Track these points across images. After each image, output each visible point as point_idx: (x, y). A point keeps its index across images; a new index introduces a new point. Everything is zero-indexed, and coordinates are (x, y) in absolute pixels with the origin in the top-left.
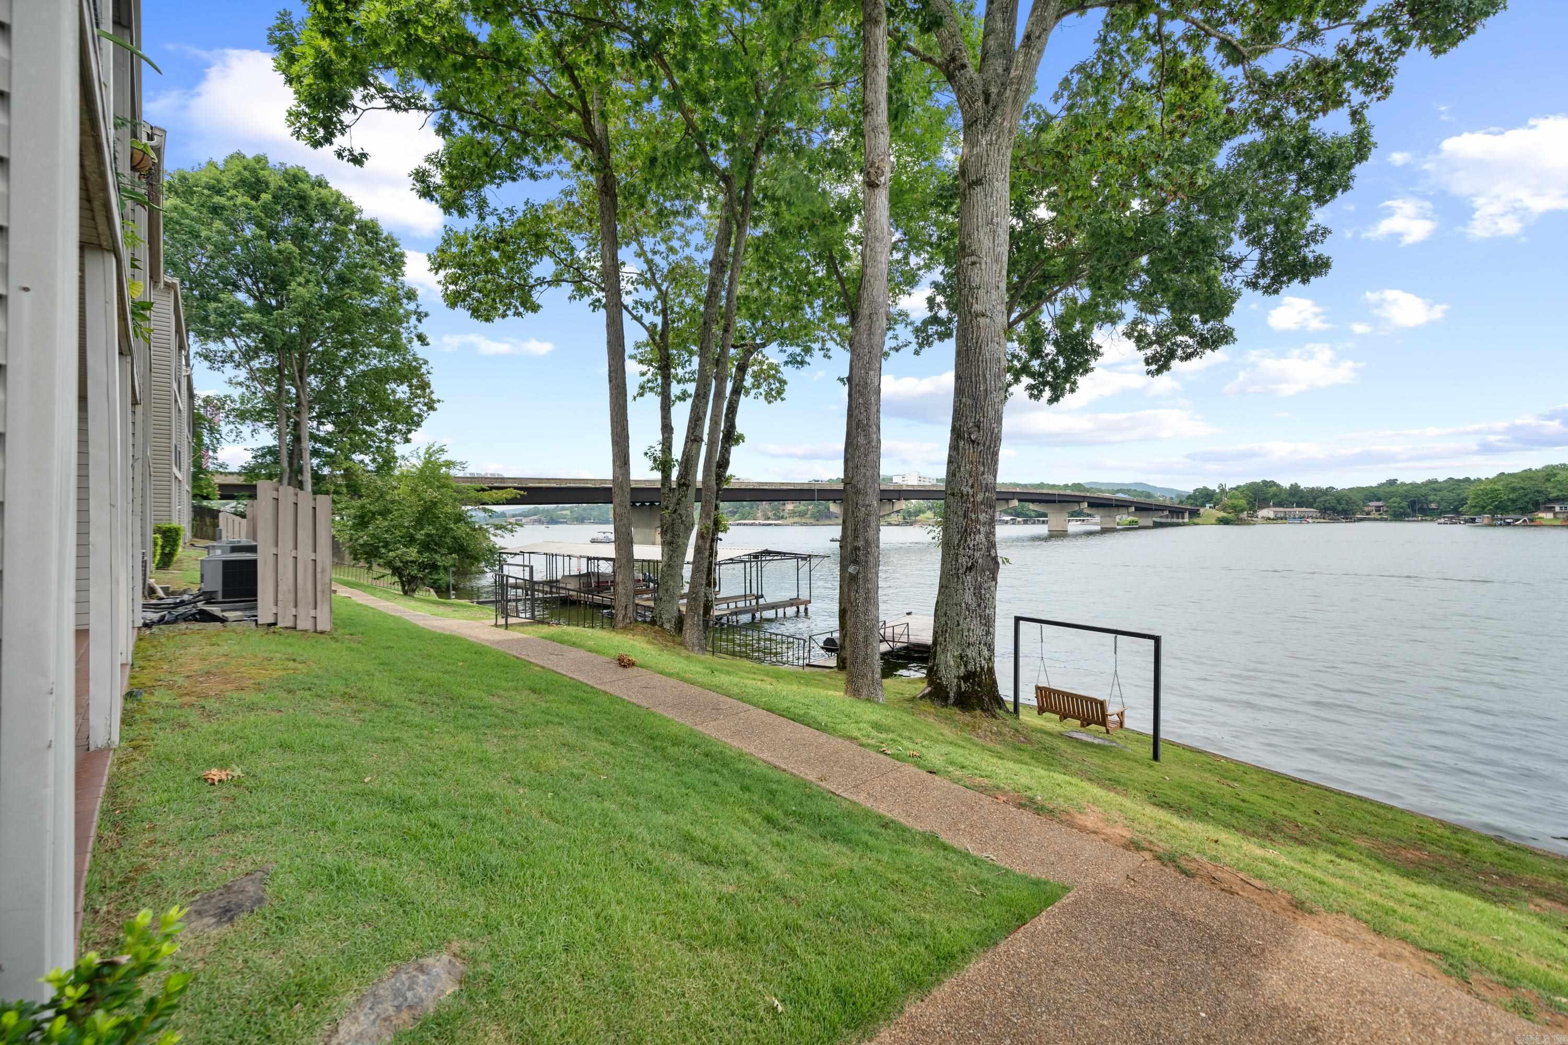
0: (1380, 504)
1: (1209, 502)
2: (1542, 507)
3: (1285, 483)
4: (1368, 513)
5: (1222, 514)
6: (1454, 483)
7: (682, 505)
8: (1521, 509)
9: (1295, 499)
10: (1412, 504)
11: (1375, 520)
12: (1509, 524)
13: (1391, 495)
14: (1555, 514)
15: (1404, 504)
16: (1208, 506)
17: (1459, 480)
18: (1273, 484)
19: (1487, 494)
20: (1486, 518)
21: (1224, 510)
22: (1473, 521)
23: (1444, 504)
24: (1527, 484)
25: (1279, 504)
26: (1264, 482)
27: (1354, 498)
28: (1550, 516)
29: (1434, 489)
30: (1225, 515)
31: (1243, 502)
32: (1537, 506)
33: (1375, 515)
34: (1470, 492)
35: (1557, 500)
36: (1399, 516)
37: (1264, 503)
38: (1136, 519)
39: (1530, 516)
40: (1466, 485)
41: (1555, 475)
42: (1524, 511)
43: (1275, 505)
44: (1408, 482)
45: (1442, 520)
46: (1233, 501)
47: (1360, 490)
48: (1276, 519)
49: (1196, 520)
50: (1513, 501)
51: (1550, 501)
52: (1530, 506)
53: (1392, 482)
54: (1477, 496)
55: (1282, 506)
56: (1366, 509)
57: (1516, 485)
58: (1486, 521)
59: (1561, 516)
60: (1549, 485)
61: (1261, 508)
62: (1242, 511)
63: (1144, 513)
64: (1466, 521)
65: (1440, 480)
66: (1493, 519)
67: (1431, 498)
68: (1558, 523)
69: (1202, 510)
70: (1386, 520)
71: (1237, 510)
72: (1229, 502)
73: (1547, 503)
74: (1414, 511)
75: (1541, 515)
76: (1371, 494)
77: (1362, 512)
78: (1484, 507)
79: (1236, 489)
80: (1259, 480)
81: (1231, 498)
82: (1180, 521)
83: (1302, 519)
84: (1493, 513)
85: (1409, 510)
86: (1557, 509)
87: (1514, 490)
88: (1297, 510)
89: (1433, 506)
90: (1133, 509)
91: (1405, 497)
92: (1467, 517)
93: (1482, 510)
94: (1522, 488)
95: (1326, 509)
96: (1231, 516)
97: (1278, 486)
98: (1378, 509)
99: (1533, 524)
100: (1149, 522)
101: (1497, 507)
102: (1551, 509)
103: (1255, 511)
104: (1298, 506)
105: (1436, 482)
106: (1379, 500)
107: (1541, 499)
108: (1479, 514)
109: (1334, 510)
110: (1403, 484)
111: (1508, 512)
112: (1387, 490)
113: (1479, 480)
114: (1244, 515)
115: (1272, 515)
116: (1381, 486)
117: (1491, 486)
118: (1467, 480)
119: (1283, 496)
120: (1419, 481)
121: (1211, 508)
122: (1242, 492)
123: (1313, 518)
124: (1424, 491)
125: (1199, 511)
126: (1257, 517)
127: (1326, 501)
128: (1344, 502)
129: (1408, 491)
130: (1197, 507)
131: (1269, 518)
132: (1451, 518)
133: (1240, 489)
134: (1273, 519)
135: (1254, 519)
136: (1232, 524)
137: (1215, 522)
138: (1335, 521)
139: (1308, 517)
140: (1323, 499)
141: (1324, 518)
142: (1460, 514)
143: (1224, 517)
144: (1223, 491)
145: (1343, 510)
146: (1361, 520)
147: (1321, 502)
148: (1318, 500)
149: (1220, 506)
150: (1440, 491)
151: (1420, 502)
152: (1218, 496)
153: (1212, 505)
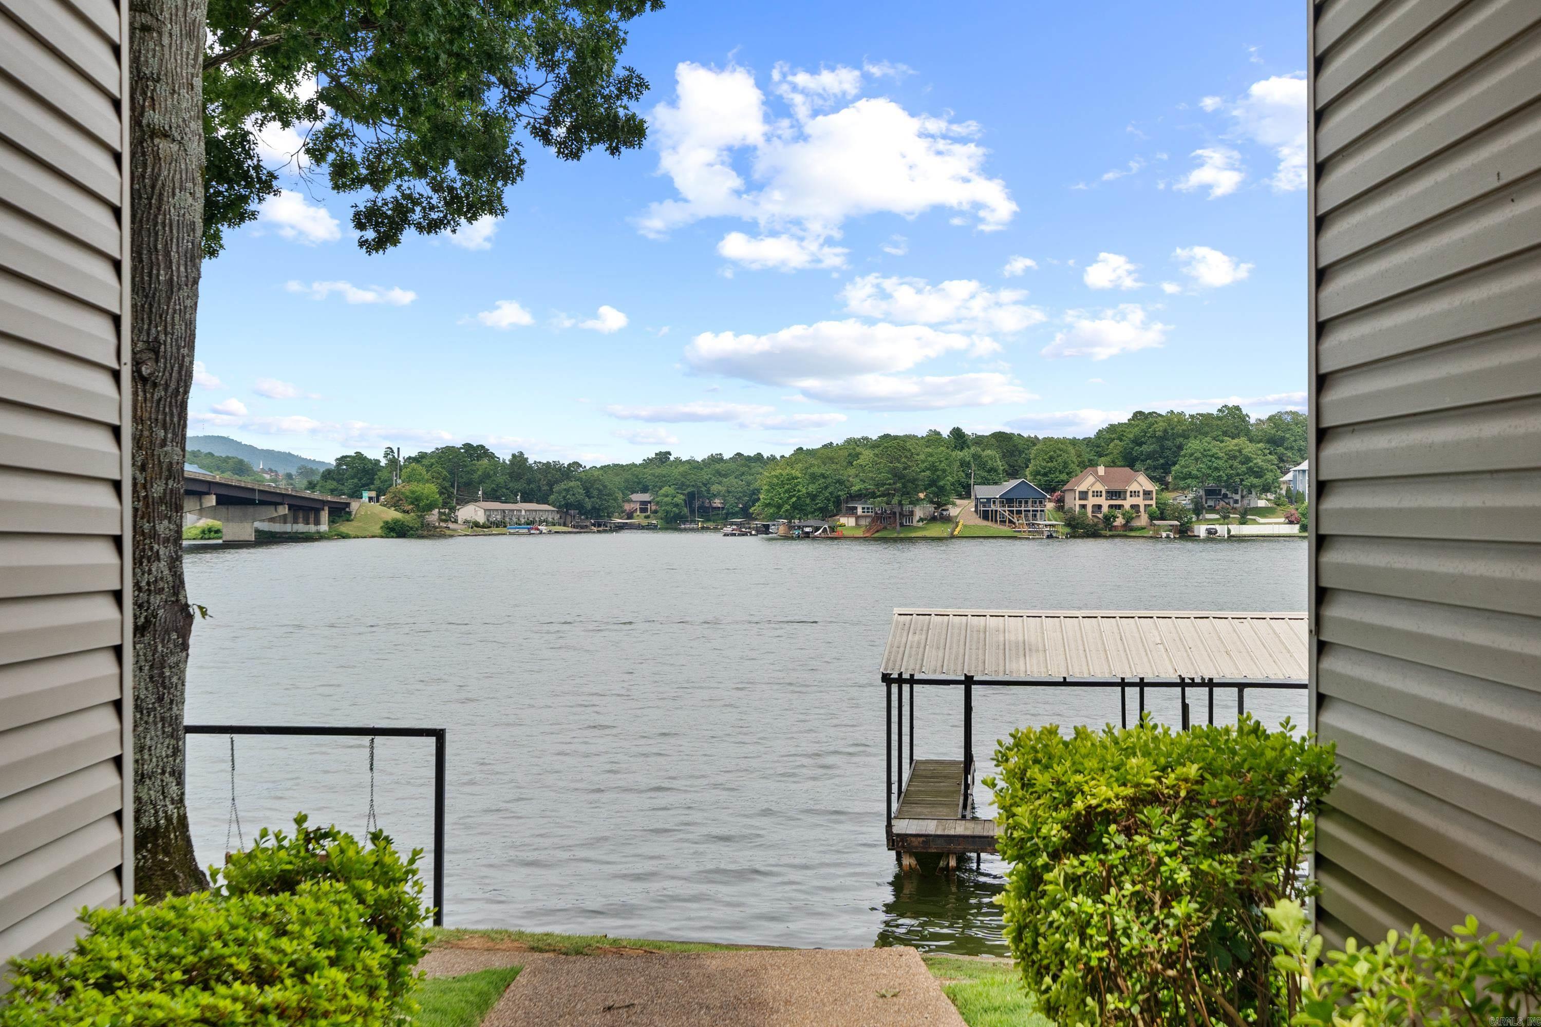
0: (646, 497)
1: (367, 486)
2: (844, 506)
4: (630, 515)
5: (392, 514)
8: (821, 510)
9: (519, 485)
10: (690, 499)
11: (640, 527)
12: (807, 536)
13: (663, 481)
14: (858, 518)
15: (679, 499)
16: (366, 495)
17: (749, 458)
18: (481, 451)
19: (785, 484)
20: (779, 527)
21: (396, 505)
22: (766, 530)
23: (731, 500)
24: (828, 468)
25: (492, 496)
26: (468, 446)
27: (610, 486)
28: (852, 522)
29: (719, 473)
30: (398, 515)
31: (430, 489)
32: (838, 506)
33: (639, 519)
34: (763, 480)
35: (859, 496)
36: (671, 521)
37: (466, 496)
38: (216, 524)
39: (831, 522)
40: (756, 467)
41: (857, 456)
42: (824, 513)
43: (487, 497)
44: (684, 458)
45: (728, 529)
46: (414, 487)
47: (617, 469)
48: (487, 526)
49: (344, 528)
50: (813, 497)
51: (852, 497)
52: (831, 507)
53: (663, 458)
54: (772, 486)
55: (497, 499)
56: (627, 507)
57: (815, 470)
58: (781, 530)
59: (863, 522)
60: (852, 471)
61: (463, 502)
62: (430, 507)
63: (234, 511)
64: (759, 532)
66: (791, 527)
67: (715, 488)
68: (859, 533)
69: (354, 505)
70: (656, 528)
71: (421, 505)
72: (405, 488)
73: (849, 501)
74: (692, 511)
75: (842, 520)
76: (632, 479)
77: (622, 513)
78: (779, 507)
79: (416, 459)
81: (409, 480)
82: (312, 528)
83: (531, 524)
84: (790, 518)
85: (686, 511)
86: (860, 511)
87: (814, 478)
88: (524, 508)
89: (717, 503)
90: (211, 500)
91: (681, 486)
92: (759, 523)
93: (778, 511)
94: (823, 476)
95: (568, 506)
96: (409, 519)
97: (492, 456)
98: (644, 507)
99: (834, 536)
100: (246, 531)
101: (795, 507)
102: (852, 511)
103: (453, 509)
104: (524, 500)
106: (645, 490)
107: (843, 495)
108: (773, 517)
109: (580, 508)
110: (678, 461)
111: (806, 515)
112: (658, 471)
113: (773, 458)
114: (433, 516)
115: (481, 518)
116: (648, 463)
118: (759, 457)
119: (501, 479)
120: (699, 458)
121: (370, 499)
122: (429, 468)
123: (546, 521)
124: (705, 475)
125: (348, 505)
126: (456, 522)
127: (567, 490)
128: (595, 493)
129: (684, 475)
130: (344, 498)
131: (477, 525)
132: (740, 525)
133: (425, 462)
134: (483, 527)
135: (451, 525)
136: (412, 536)
137: (379, 532)
138: (581, 529)
139: (541, 523)
140: (563, 486)
141: (565, 525)
142: (749, 517)
143: (396, 521)
144: (393, 462)
145: (594, 508)
146: (620, 528)
147: (559, 493)
148: (556, 488)
149: (388, 495)
150: (725, 476)
151: (701, 496)
152: (384, 475)
153: (373, 494)
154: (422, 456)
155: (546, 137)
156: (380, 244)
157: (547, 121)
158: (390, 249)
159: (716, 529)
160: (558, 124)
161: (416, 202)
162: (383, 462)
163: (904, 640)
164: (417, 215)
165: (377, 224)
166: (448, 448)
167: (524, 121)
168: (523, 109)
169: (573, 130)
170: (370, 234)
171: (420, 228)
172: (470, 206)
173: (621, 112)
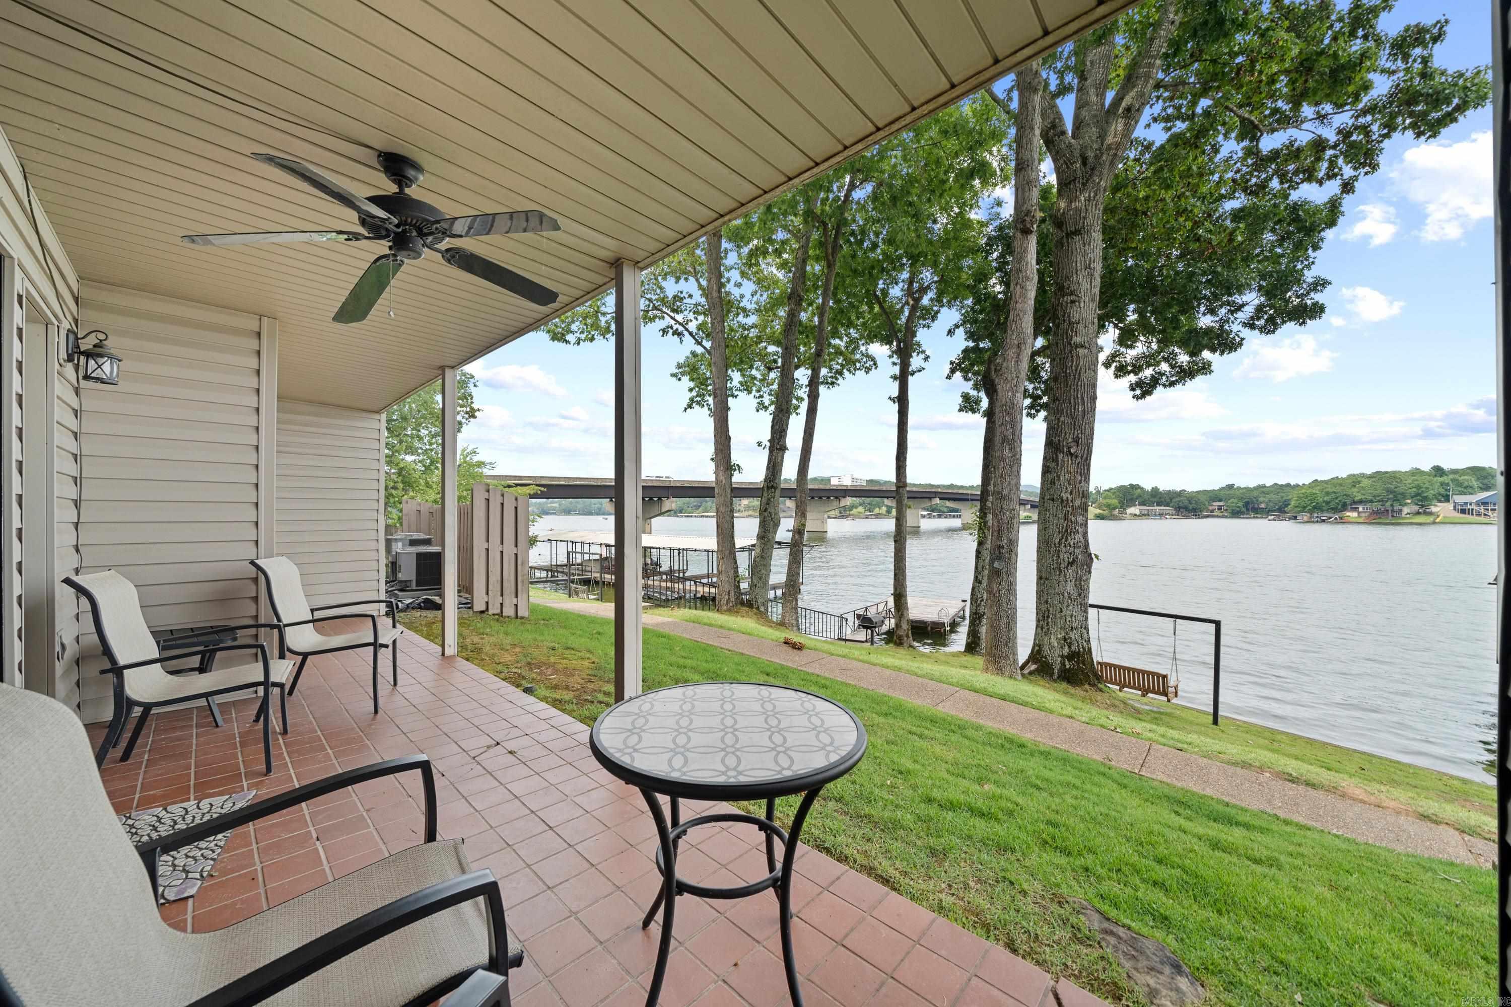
0: (1221, 503)
2: (1349, 507)
3: (1148, 487)
4: (1212, 511)
5: (1099, 511)
6: (1277, 488)
7: (772, 504)
8: (1332, 509)
9: (1155, 499)
10: (1247, 504)
11: (1218, 517)
12: (1324, 521)
13: (1231, 497)
14: (1359, 513)
15: (1240, 504)
17: (1282, 486)
18: (1137, 487)
19: (1307, 497)
20: (1306, 516)
21: (1100, 508)
22: (1295, 518)
23: (1272, 505)
24: (1338, 489)
25: (1143, 504)
26: (1131, 485)
27: (1201, 499)
28: (1355, 514)
29: (1263, 492)
30: (1101, 512)
31: (1115, 502)
32: (1345, 507)
33: (1217, 513)
34: (1292, 495)
35: (1361, 502)
36: (1236, 514)
37: (1131, 504)
39: (1341, 515)
40: (1288, 489)
41: (1359, 482)
42: (1335, 510)
43: (1140, 504)
44: (1243, 486)
45: (1270, 518)
46: (1108, 501)
47: (1205, 492)
48: (1141, 516)
50: (1327, 503)
51: (1355, 502)
52: (1340, 507)
53: (1230, 487)
54: (1300, 498)
55: (1145, 505)
56: (1211, 508)
57: (1329, 490)
58: (1305, 518)
59: (1363, 515)
60: (1355, 490)
61: (1129, 506)
62: (1114, 509)
64: (1290, 519)
65: (1268, 485)
66: (1311, 517)
67: (1261, 499)
68: (1361, 520)
70: (1226, 517)
71: (1111, 508)
72: (1104, 501)
73: (1353, 505)
74: (1248, 510)
75: (1348, 514)
76: (1214, 496)
77: (1208, 510)
78: (1305, 507)
79: (1108, 491)
80: (1127, 483)
81: (1105, 498)
83: (1161, 515)
84: (1311, 512)
85: (1244, 509)
86: (1361, 509)
87: (1328, 493)
88: (1158, 509)
89: (1263, 506)
90: (1029, 506)
91: (1241, 499)
92: (1290, 515)
93: (1303, 509)
94: (1335, 493)
95: (1180, 508)
96: (1106, 513)
97: (1142, 489)
98: (1220, 508)
99: (1342, 521)
101: (1315, 507)
102: (1356, 509)
103: (1125, 509)
104: (1158, 505)
105: (1264, 486)
106: (1220, 501)
107: (1348, 502)
108: (1299, 512)
109: (1186, 508)
110: (1239, 488)
111: (1322, 511)
112: (1228, 492)
113: (1298, 486)
114: (1116, 512)
115: (1138, 512)
116: (1222, 489)
117: (1310, 490)
118: (1288, 485)
119: (1146, 497)
120: (1251, 486)
122: (1114, 493)
123: (1169, 514)
124: (1255, 494)
126: (1126, 514)
127: (1179, 501)
128: (1194, 502)
129: (1243, 494)
131: (1135, 515)
132: (1278, 516)
133: (1112, 491)
134: (1139, 516)
135: (1124, 515)
136: (1107, 519)
138: (1187, 517)
139: (1166, 514)
140: (1177, 499)
141: (1178, 515)
142: (1285, 512)
143: (1099, 514)
144: (1099, 492)
145: (1193, 509)
146: (1207, 516)
147: (1175, 502)
148: (1174, 500)
149: (1097, 504)
150: (1268, 494)
151: (1252, 502)
152: (1094, 496)
154: (1111, 489)
159: (1262, 518)
166: (1123, 486)
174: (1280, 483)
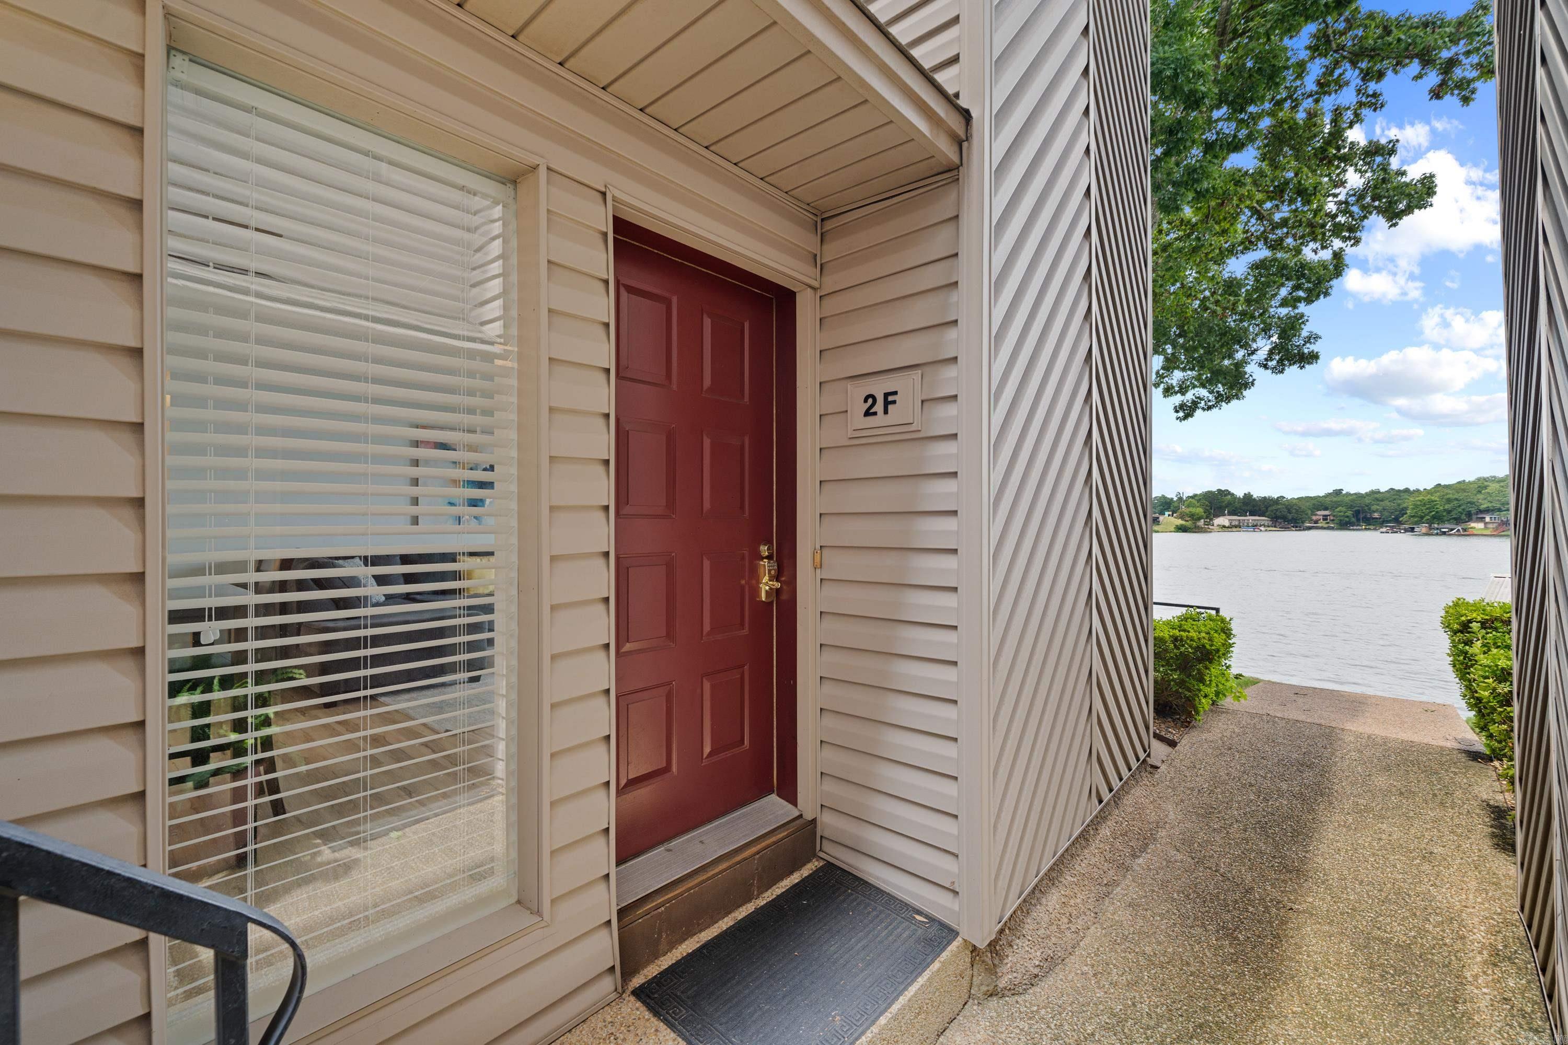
0: (1327, 513)
1: (1167, 509)
2: (1474, 517)
3: (1239, 493)
4: (1316, 522)
5: (1180, 522)
6: (1395, 494)
8: (1455, 519)
9: (1249, 508)
10: (1357, 513)
11: (1323, 528)
12: (1444, 533)
13: (1338, 504)
14: (1486, 523)
15: (1349, 513)
16: (1167, 513)
17: (1399, 491)
18: (1227, 493)
19: (1425, 505)
20: (1423, 528)
21: (1182, 518)
22: (1412, 530)
23: (1386, 514)
24: (1461, 496)
26: (1219, 491)
27: (1303, 507)
28: (1480, 525)
29: (1377, 499)
30: (1183, 523)
31: (1200, 511)
32: (1469, 517)
33: (1322, 524)
34: (1409, 502)
35: (1487, 511)
36: (1344, 525)
37: (1219, 512)
39: (1464, 526)
40: (1406, 496)
41: (1486, 487)
42: (1458, 521)
43: (1230, 514)
44: (1352, 492)
45: (1384, 530)
46: (1191, 509)
47: (1308, 499)
48: (1232, 527)
49: (1156, 528)
50: (1449, 512)
51: (1481, 512)
52: (1463, 517)
53: (1338, 492)
54: (1416, 506)
55: (1236, 514)
56: (1314, 518)
57: (1451, 496)
58: (1424, 530)
59: (1490, 526)
60: (1480, 496)
61: (1217, 516)
62: (1199, 519)
64: (1406, 531)
65: (1382, 490)
66: (1431, 529)
67: (1374, 507)
68: (1488, 532)
69: (1161, 518)
70: (1332, 529)
71: (1194, 518)
72: (1187, 510)
73: (1478, 514)
74: (1358, 520)
75: (1473, 525)
76: (1318, 504)
77: (1311, 521)
78: (1422, 517)
79: (1192, 497)
80: (1214, 489)
81: (1188, 506)
83: (1255, 526)
84: (1430, 523)
85: (1354, 520)
86: (1488, 519)
87: (1449, 501)
88: (1251, 519)
89: (1376, 515)
91: (1350, 507)
92: (1407, 526)
93: (1420, 520)
94: (1456, 499)
95: (1277, 518)
96: (1189, 524)
97: (1233, 494)
98: (1325, 518)
99: (1466, 533)
101: (1434, 517)
102: (1482, 519)
103: (1211, 520)
104: (1251, 515)
105: (1378, 492)
106: (1326, 509)
107: (1473, 510)
108: (1417, 523)
109: (1285, 519)
110: (1348, 494)
111: (1443, 522)
112: (1335, 499)
113: (1418, 491)
114: (1201, 523)
115: (1227, 524)
116: (1327, 495)
117: (1429, 496)
118: (1407, 490)
119: (1237, 505)
120: (1363, 492)
121: (1169, 515)
122: (1199, 501)
123: (1265, 526)
124: (1367, 501)
125: (1158, 518)
126: (1213, 525)
127: (1277, 510)
128: (1294, 511)
129: (1353, 501)
130: (1157, 515)
131: (1224, 527)
132: (1392, 527)
133: (1196, 498)
134: (1228, 527)
135: (1210, 527)
136: (1190, 532)
137: (1173, 530)
138: (1286, 529)
139: (1261, 526)
140: (1274, 508)
141: (1275, 527)
142: (1400, 523)
143: (1182, 525)
144: (1180, 499)
145: (1293, 518)
146: (1309, 528)
147: (1272, 511)
148: (1270, 509)
149: (1178, 514)
150: (1382, 501)
151: (1364, 512)
152: (1176, 504)
153: (1170, 513)
154: (1195, 495)
155: (1266, 367)
156: (1186, 417)
157: (1266, 360)
158: (1190, 419)
159: (1375, 529)
160: (1271, 360)
161: (1201, 399)
162: (1175, 499)
163: (1497, 590)
164: (1202, 404)
165: (1184, 410)
166: (1209, 492)
167: (1255, 362)
168: (1254, 357)
169: (1280, 362)
170: (1181, 414)
171: (1203, 409)
172: (1227, 398)
173: (1306, 351)
174: (1397, 488)
